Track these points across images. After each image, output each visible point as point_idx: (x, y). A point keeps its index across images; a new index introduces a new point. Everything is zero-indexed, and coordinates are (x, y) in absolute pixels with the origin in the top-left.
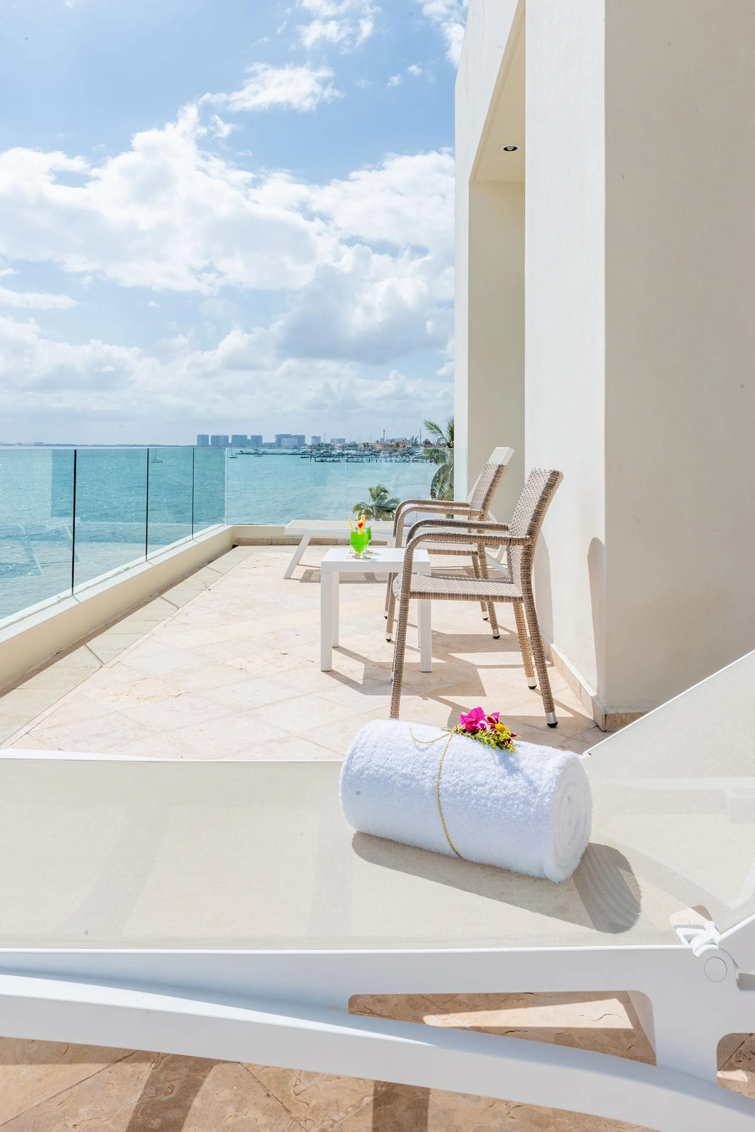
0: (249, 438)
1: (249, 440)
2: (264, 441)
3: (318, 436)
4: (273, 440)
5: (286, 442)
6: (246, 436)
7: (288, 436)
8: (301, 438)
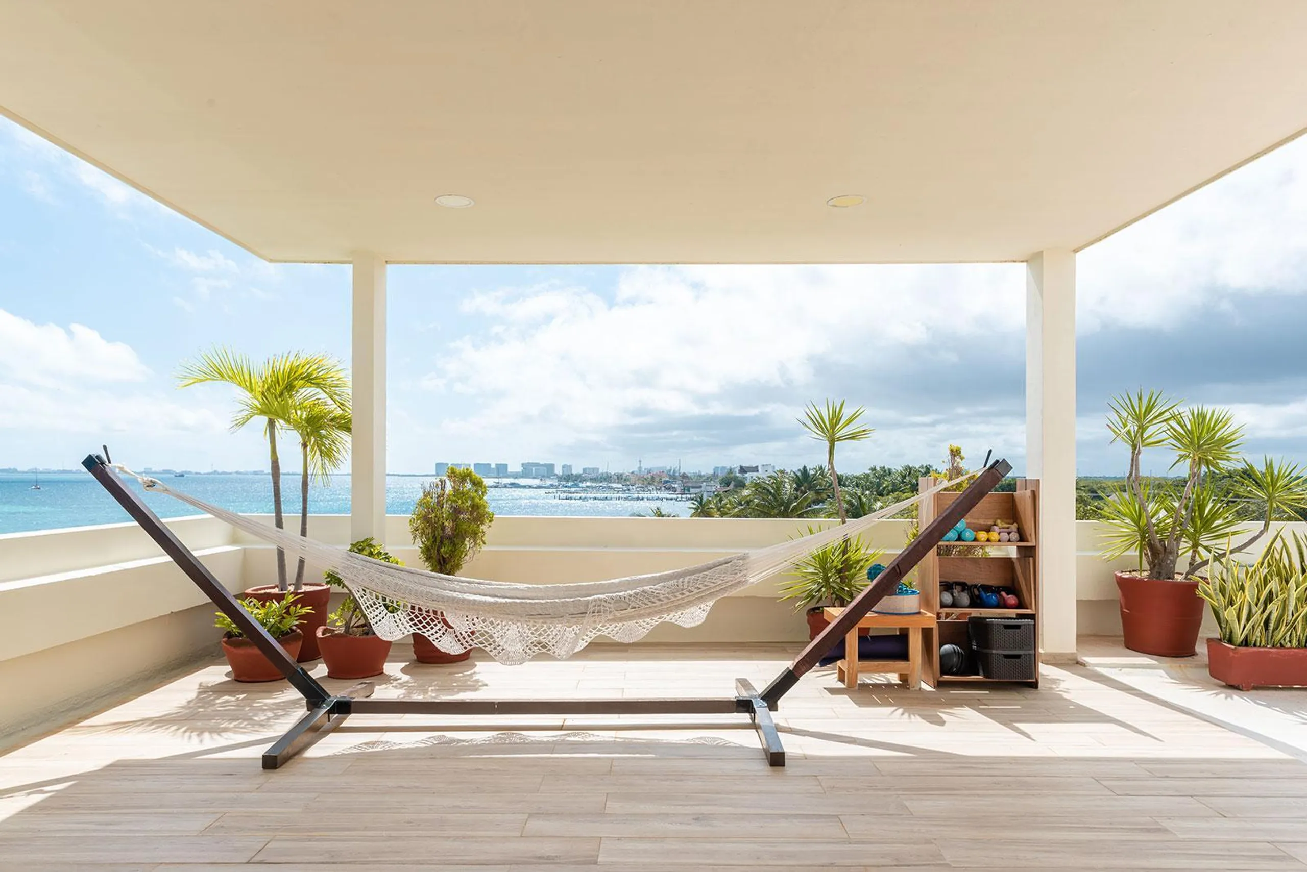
0: (493, 466)
1: (493, 469)
2: (509, 470)
3: (569, 464)
4: (519, 469)
5: (534, 471)
6: (489, 465)
7: (537, 465)
8: (551, 467)
